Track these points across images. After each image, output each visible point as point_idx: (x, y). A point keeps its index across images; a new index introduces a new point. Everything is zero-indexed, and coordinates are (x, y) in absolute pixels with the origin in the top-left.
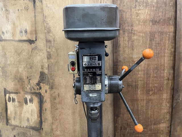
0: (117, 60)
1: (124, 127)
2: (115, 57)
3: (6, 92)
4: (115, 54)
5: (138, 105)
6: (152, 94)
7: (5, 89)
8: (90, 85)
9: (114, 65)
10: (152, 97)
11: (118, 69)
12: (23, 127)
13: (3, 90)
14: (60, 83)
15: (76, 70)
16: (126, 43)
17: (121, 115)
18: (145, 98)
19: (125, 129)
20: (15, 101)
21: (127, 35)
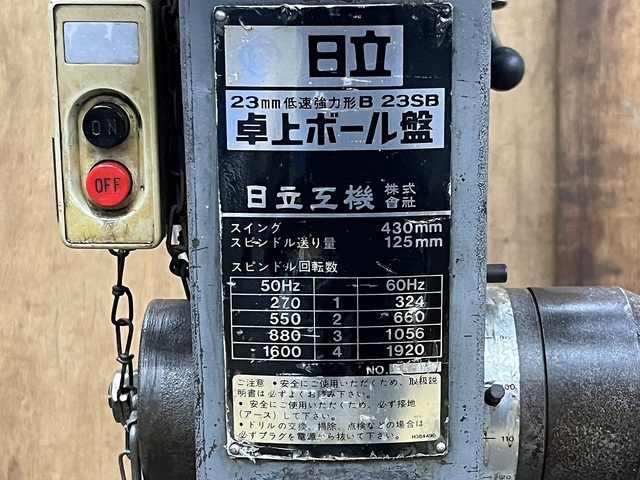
0: (596, 144)
2: (569, 113)
4: (571, 88)
8: (304, 386)
9: (561, 197)
11: (600, 234)
14: (31, 362)
15: (148, 197)
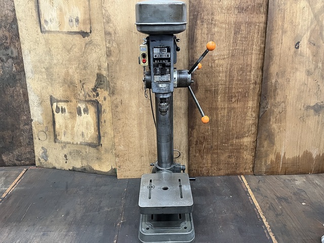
0: (193, 58)
1: (200, 141)
2: (190, 54)
3: (52, 100)
4: (190, 51)
5: (217, 115)
6: (235, 101)
7: (51, 96)
8: (160, 76)
10: (235, 105)
12: (77, 144)
13: (49, 97)
14: (123, 87)
15: (147, 62)
16: (205, 36)
17: (197, 127)
18: (226, 106)
19: (202, 143)
20: (65, 111)
21: (206, 26)
